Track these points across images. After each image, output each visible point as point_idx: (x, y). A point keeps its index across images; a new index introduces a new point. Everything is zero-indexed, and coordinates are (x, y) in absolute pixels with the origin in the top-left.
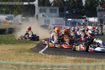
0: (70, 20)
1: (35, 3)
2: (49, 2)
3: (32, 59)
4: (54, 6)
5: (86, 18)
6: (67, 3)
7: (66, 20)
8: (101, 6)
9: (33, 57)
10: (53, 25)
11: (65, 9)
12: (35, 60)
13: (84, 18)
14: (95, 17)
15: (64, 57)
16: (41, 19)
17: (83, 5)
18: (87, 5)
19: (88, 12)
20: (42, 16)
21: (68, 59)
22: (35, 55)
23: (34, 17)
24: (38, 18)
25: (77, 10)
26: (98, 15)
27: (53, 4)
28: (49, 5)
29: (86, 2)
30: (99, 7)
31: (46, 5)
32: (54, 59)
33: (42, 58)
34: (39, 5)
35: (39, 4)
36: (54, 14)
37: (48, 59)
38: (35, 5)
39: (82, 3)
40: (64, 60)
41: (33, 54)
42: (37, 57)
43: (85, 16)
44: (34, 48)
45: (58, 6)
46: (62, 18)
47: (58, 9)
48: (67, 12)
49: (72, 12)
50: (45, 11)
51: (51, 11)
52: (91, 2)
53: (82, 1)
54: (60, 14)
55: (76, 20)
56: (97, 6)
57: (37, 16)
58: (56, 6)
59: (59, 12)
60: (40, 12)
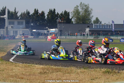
0: (35, 30)
1: (5, 16)
2: (17, 16)
3: (3, 68)
4: (21, 19)
5: (48, 30)
6: (31, 17)
7: (31, 31)
8: (60, 19)
9: (5, 65)
10: (21, 35)
11: (30, 22)
12: (7, 68)
13: (46, 29)
14: (55, 28)
15: (33, 65)
16: (10, 30)
17: (45, 18)
18: (49, 18)
19: (49, 24)
20: (11, 28)
21: (37, 67)
22: (6, 63)
23: (4, 29)
24: (8, 29)
25: (40, 22)
26: (58, 26)
27: (20, 17)
28: (17, 18)
29: (48, 15)
30: (59, 20)
31: (15, 18)
32: (24, 67)
33: (13, 67)
34: (8, 19)
35: (8, 17)
36: (21, 26)
37: (18, 68)
38: (5, 18)
39: (45, 17)
40: (33, 69)
41: (4, 62)
42: (8, 65)
43: (47, 28)
44: (5, 56)
45: (24, 19)
46: (28, 29)
47: (24, 21)
48: (32, 24)
49: (36, 24)
50: (13, 23)
51: (19, 23)
52: (52, 16)
53: (44, 15)
54: (26, 26)
55: (40, 31)
56: (57, 19)
57: (7, 28)
58: (23, 19)
59: (25, 24)
60: (9, 24)
